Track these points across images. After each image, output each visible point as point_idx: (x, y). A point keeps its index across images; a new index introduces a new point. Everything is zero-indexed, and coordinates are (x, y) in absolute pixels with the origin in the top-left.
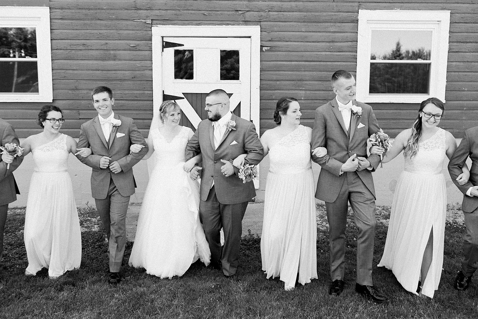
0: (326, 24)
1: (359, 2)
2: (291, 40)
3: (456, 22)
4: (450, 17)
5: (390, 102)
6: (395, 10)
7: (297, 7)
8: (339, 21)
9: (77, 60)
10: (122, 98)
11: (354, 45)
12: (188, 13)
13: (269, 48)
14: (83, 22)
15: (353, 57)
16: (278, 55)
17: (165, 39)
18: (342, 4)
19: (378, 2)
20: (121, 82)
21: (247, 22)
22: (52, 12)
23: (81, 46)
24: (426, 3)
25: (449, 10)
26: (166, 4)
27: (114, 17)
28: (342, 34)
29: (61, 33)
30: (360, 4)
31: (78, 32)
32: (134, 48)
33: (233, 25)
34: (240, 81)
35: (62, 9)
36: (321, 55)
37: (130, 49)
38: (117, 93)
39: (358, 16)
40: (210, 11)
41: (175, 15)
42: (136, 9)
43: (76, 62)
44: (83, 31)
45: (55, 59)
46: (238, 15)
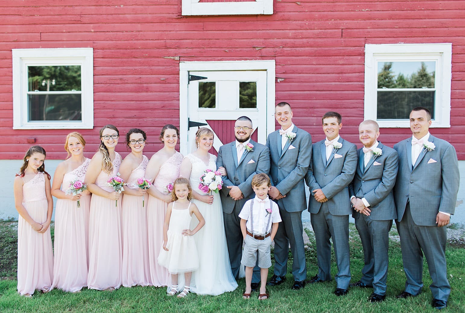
0: (336, 57)
1: (365, 37)
2: (304, 72)
3: (458, 54)
4: (452, 49)
5: (397, 127)
6: (399, 44)
7: (308, 43)
8: (347, 55)
9: (115, 92)
10: (153, 125)
11: (361, 76)
12: (211, 50)
13: (283, 79)
14: (121, 60)
15: (360, 86)
16: (291, 85)
17: (191, 74)
18: (350, 39)
19: (383, 37)
20: (152, 110)
21: (263, 57)
22: (95, 52)
23: (119, 81)
24: (428, 36)
25: (450, 42)
26: (192, 43)
27: (147, 55)
28: (350, 66)
29: (102, 69)
30: (366, 39)
31: (116, 68)
32: (164, 82)
33: (251, 60)
34: (257, 109)
35: (103, 49)
36: (331, 85)
37: (161, 82)
38: (149, 120)
39: (364, 50)
40: (231, 48)
41: (200, 52)
42: (166, 48)
43: (113, 94)
44: (120, 68)
45: (96, 91)
46: (255, 51)
